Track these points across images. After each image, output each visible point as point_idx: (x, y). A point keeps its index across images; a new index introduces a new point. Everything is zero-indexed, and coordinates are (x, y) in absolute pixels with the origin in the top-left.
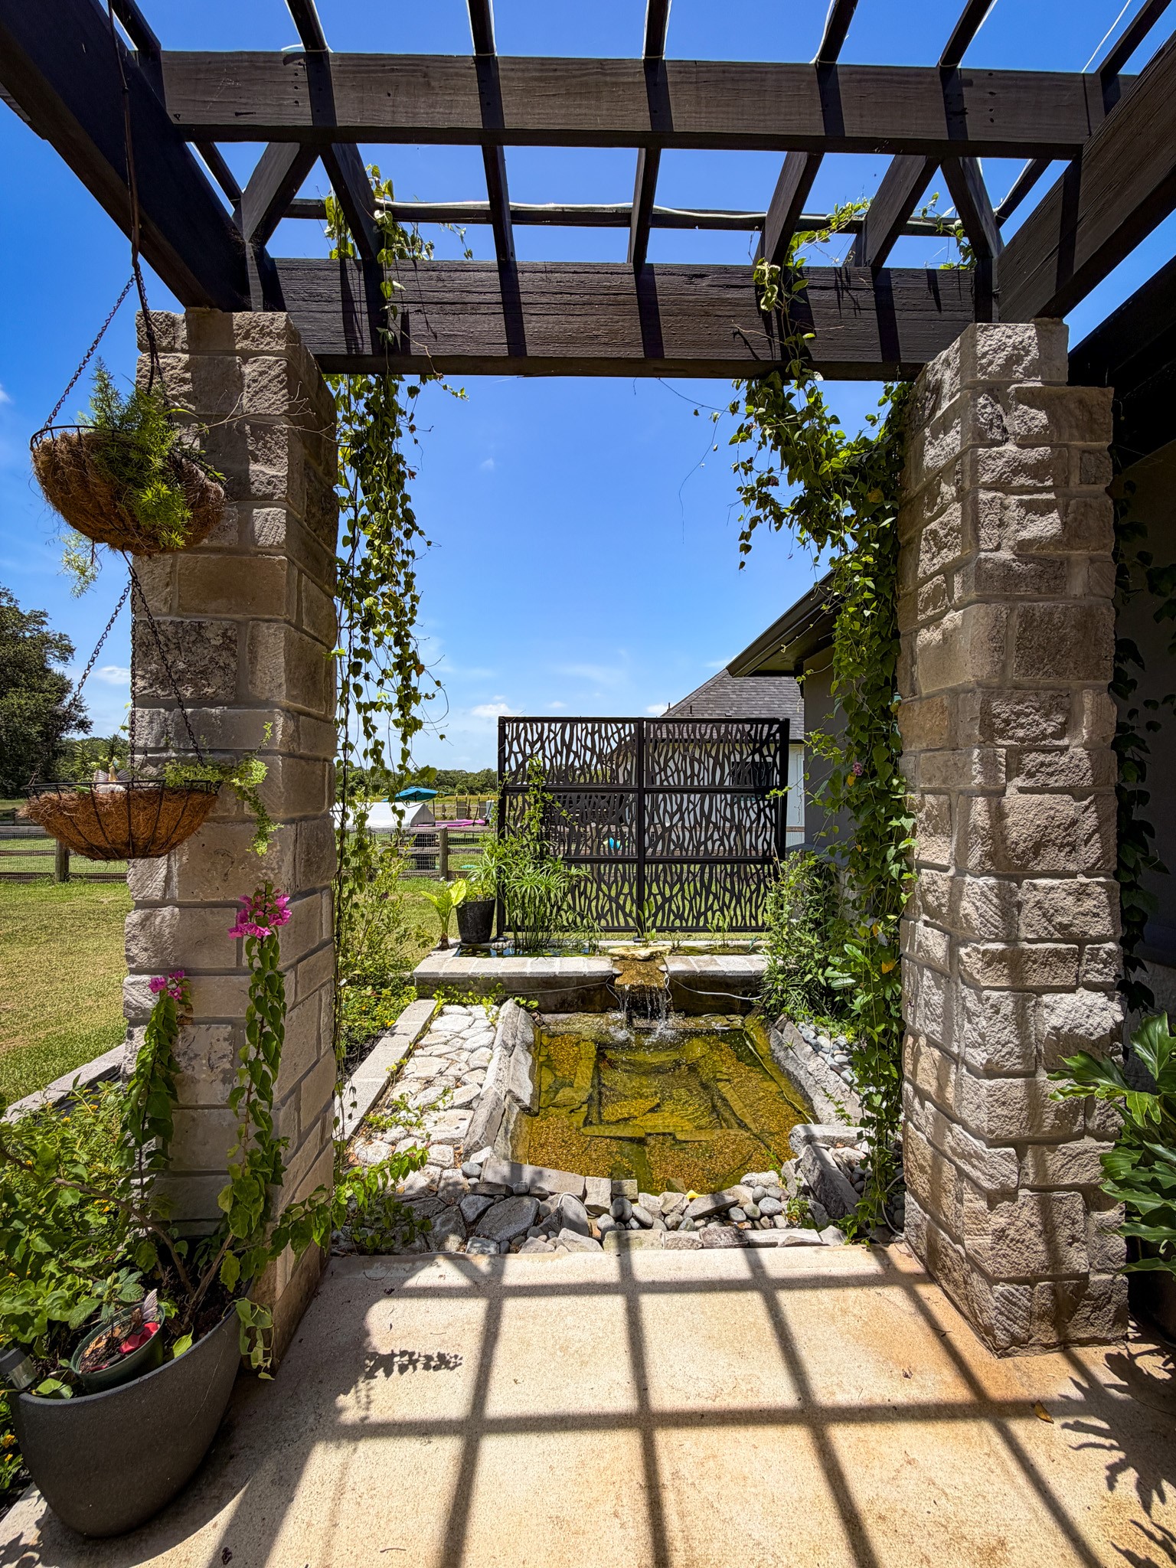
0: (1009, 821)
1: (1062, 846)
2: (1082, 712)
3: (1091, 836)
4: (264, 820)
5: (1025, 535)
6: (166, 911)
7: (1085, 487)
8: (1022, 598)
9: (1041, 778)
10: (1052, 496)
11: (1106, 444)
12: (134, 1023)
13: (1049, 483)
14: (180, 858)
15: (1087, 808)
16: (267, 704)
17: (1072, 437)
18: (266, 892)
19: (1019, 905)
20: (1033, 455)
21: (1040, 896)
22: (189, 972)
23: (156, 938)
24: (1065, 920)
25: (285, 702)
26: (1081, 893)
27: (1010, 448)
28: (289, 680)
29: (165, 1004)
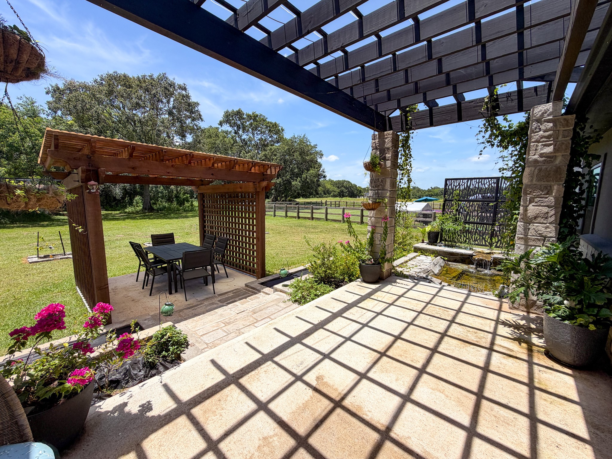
0: (528, 212)
1: (542, 218)
2: (554, 189)
3: (552, 216)
4: (386, 206)
5: (542, 152)
6: (373, 218)
7: (563, 139)
8: (539, 166)
9: (539, 203)
10: (552, 142)
11: (572, 128)
12: (368, 232)
13: (552, 139)
14: (375, 212)
15: (552, 210)
16: (387, 190)
17: (560, 128)
18: (386, 216)
19: (529, 229)
20: (547, 134)
21: (535, 227)
22: (375, 226)
23: (372, 221)
24: (541, 232)
25: (389, 189)
26: (547, 227)
27: (541, 133)
28: (390, 186)
29: (373, 230)
